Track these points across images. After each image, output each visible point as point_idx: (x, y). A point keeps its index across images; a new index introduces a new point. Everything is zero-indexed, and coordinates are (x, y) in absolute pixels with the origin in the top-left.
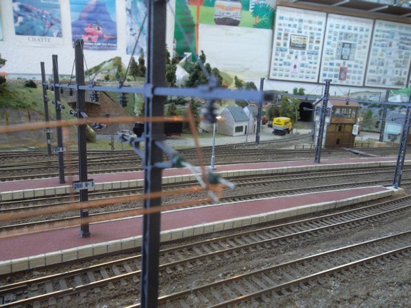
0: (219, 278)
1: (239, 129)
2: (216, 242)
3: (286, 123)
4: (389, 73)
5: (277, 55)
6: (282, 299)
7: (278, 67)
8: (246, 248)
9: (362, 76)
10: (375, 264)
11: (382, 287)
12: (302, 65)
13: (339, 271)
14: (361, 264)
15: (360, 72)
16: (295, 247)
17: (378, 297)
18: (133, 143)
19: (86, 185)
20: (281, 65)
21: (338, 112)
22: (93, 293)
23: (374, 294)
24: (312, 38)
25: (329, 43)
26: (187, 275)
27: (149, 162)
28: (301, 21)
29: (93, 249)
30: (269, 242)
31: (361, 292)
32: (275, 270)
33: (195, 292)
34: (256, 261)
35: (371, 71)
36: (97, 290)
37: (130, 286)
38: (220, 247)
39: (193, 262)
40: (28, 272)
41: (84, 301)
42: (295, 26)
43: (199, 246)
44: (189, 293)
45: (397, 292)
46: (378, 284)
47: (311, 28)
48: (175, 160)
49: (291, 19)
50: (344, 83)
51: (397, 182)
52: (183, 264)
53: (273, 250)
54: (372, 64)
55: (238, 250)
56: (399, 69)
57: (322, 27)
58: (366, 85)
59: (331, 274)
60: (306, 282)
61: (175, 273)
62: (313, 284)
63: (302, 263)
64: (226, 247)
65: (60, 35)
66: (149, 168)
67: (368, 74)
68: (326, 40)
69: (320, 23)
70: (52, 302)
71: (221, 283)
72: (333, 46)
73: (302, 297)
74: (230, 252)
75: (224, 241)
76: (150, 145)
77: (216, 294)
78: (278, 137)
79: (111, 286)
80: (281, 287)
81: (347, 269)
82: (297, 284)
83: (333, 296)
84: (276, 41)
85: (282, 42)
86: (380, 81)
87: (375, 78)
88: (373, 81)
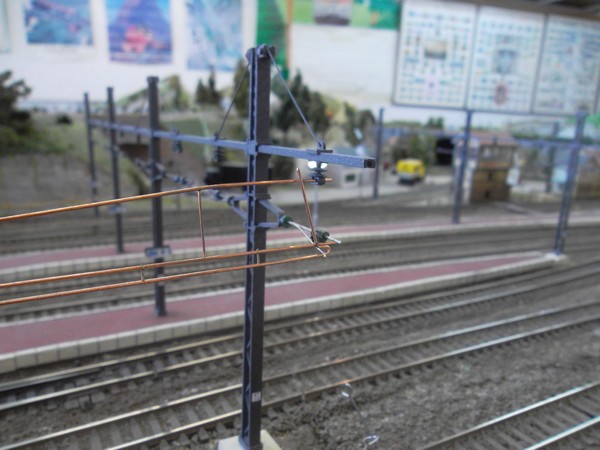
0: (325, 361)
1: (350, 178)
2: (321, 322)
3: (416, 169)
4: (569, 92)
5: (405, 67)
6: (399, 383)
7: (407, 86)
8: (359, 329)
9: (529, 96)
10: (516, 346)
11: (521, 370)
12: (443, 83)
13: (471, 353)
14: (499, 346)
16: (419, 328)
17: (514, 381)
18: (232, 202)
19: (163, 252)
20: (410, 83)
21: (487, 153)
22: (179, 378)
23: (511, 378)
24: (456, 43)
25: (481, 50)
26: (287, 358)
27: (253, 223)
28: (439, 18)
29: (173, 330)
30: (388, 323)
31: (495, 376)
32: (393, 352)
33: (298, 376)
34: (370, 344)
35: (543, 90)
36: (183, 375)
37: (220, 370)
38: (326, 328)
39: (293, 344)
40: (99, 356)
41: (168, 385)
42: (431, 26)
43: (300, 327)
44: (290, 376)
45: (538, 375)
46: (517, 368)
47: (454, 29)
48: (282, 220)
49: (426, 16)
50: (503, 107)
51: (558, 248)
52: (281, 347)
53: (392, 331)
54: (545, 79)
55: (349, 332)
56: (583, 87)
57: (470, 26)
58: (535, 110)
59: (461, 356)
60: (430, 365)
61: (273, 356)
62: (438, 367)
63: (426, 345)
64: (334, 327)
65: (90, 42)
66: (253, 228)
67: (538, 94)
68: (478, 45)
69: (467, 21)
70: (132, 387)
71: (327, 367)
72: (486, 54)
73: (424, 381)
74: (338, 333)
75: (332, 320)
76: (253, 204)
77: (323, 378)
78: (404, 189)
79: (198, 371)
80: (399, 370)
81: (480, 351)
82: (419, 367)
83: (460, 381)
84: (403, 48)
85: (412, 49)
86: (556, 104)
87: (549, 101)
88: (546, 104)
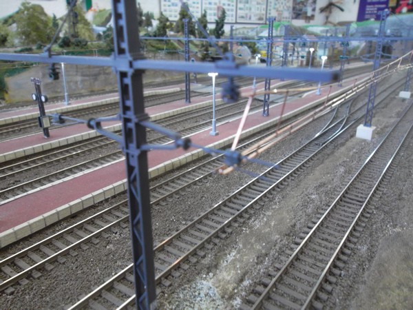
4: (253, 10)
7: (167, 8)
15: (232, 10)
20: (169, 6)
35: (240, 9)
54: (240, 2)
56: (259, 6)
58: (238, 21)
67: (239, 11)
86: (247, 17)
87: (244, 15)
88: (242, 17)
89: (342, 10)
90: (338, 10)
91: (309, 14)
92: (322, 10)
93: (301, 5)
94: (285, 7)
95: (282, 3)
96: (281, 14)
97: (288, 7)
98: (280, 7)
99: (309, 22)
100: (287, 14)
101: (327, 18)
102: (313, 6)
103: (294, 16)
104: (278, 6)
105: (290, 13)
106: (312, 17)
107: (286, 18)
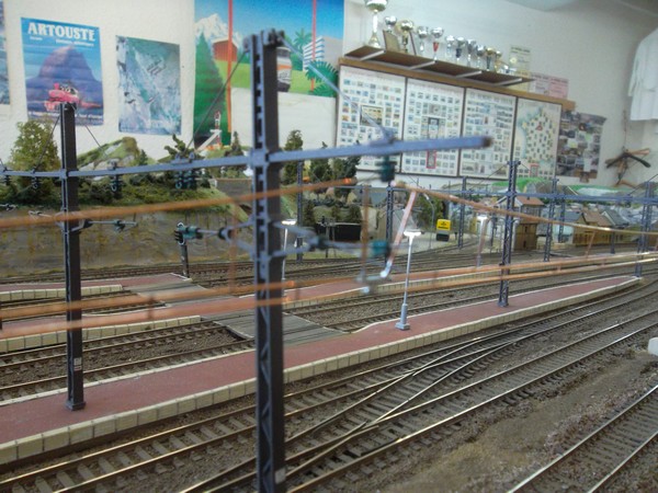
4: (487, 158)
5: (343, 133)
9: (456, 162)
15: (453, 158)
24: (389, 110)
25: (410, 118)
28: (373, 87)
35: (466, 157)
42: (366, 94)
47: (386, 97)
49: (360, 85)
50: (434, 172)
56: (498, 153)
57: (401, 96)
58: (461, 174)
65: (5, 100)
67: (463, 160)
68: (408, 113)
69: (398, 91)
72: (416, 122)
84: (341, 114)
85: (349, 115)
86: (477, 168)
87: (472, 166)
88: (469, 168)
89: (647, 165)
90: (639, 164)
91: (587, 168)
92: (610, 164)
93: (571, 155)
94: (544, 157)
95: (538, 151)
96: (538, 166)
97: (549, 158)
98: (535, 155)
99: (587, 181)
100: (546, 167)
101: (620, 176)
102: (595, 158)
103: (560, 170)
104: (531, 154)
105: (552, 166)
106: (593, 173)
107: (546, 173)
